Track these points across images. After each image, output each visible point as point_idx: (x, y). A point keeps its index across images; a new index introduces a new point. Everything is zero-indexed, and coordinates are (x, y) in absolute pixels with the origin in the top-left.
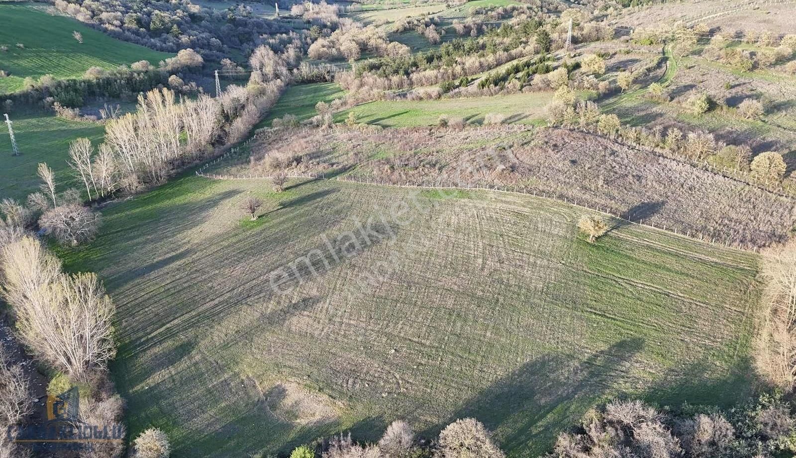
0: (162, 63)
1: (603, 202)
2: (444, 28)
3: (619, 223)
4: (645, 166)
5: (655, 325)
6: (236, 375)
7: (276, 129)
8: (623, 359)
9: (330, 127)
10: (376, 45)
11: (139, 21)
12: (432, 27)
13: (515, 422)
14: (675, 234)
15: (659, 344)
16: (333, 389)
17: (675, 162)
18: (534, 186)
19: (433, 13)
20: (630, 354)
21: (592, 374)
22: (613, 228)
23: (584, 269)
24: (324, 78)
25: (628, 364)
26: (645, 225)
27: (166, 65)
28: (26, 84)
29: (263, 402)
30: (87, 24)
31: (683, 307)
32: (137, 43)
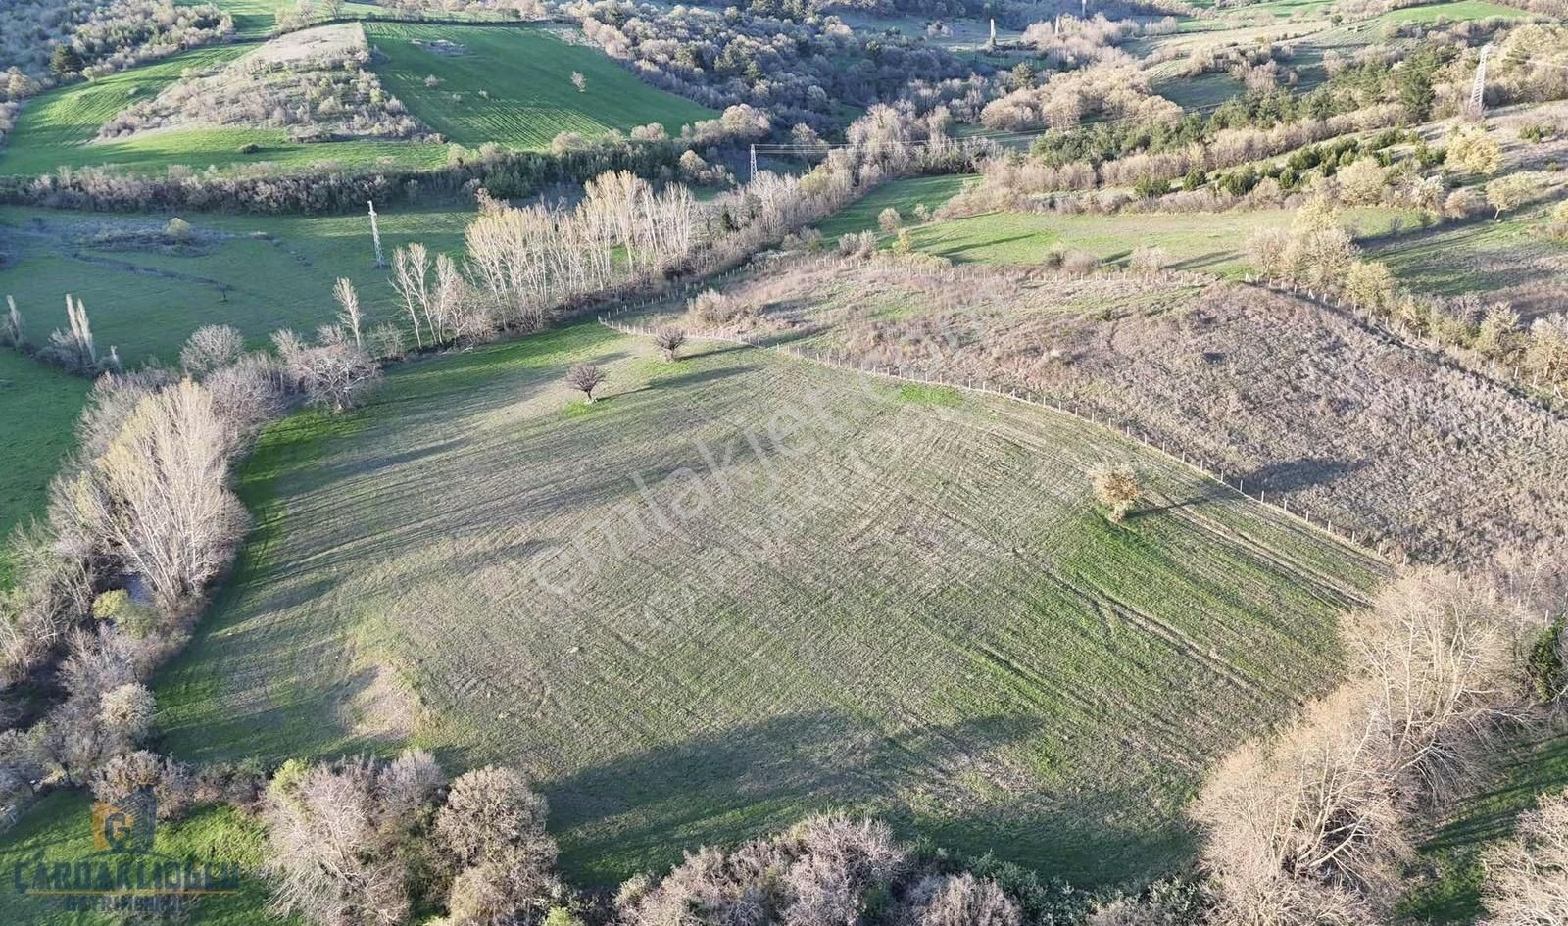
0: (686, 128)
1: (1211, 445)
2: (1298, 68)
3: (1216, 492)
4: (1385, 382)
5: (1096, 701)
6: (344, 639)
7: (785, 253)
8: (965, 748)
9: (867, 256)
10: (1121, 102)
11: (698, 57)
12: (1272, 64)
13: (664, 811)
14: (1329, 533)
15: (1066, 738)
16: (435, 690)
17: (1473, 380)
18: (1093, 397)
19: (1296, 37)
20: (988, 744)
21: (880, 762)
22: (1190, 501)
23: (1051, 571)
24: (970, 165)
25: (965, 760)
26: (1270, 506)
27: (694, 131)
28: (452, 155)
29: (341, 687)
30: (616, 60)
31: (1194, 680)
32: (681, 94)
